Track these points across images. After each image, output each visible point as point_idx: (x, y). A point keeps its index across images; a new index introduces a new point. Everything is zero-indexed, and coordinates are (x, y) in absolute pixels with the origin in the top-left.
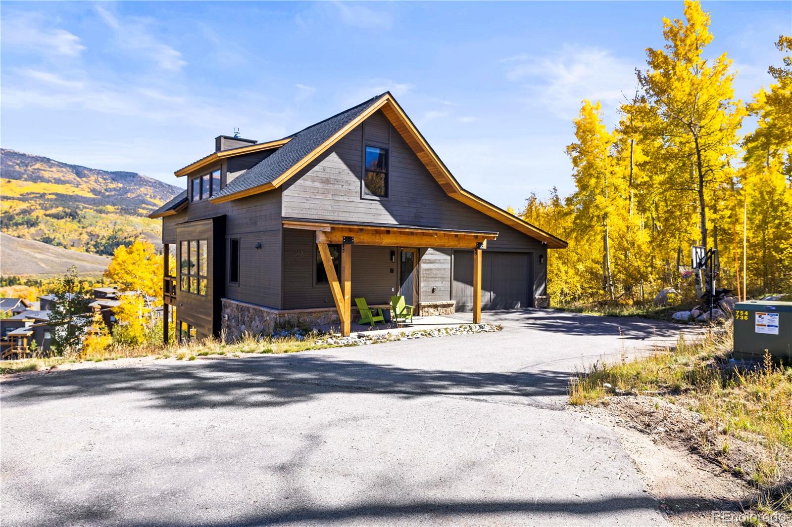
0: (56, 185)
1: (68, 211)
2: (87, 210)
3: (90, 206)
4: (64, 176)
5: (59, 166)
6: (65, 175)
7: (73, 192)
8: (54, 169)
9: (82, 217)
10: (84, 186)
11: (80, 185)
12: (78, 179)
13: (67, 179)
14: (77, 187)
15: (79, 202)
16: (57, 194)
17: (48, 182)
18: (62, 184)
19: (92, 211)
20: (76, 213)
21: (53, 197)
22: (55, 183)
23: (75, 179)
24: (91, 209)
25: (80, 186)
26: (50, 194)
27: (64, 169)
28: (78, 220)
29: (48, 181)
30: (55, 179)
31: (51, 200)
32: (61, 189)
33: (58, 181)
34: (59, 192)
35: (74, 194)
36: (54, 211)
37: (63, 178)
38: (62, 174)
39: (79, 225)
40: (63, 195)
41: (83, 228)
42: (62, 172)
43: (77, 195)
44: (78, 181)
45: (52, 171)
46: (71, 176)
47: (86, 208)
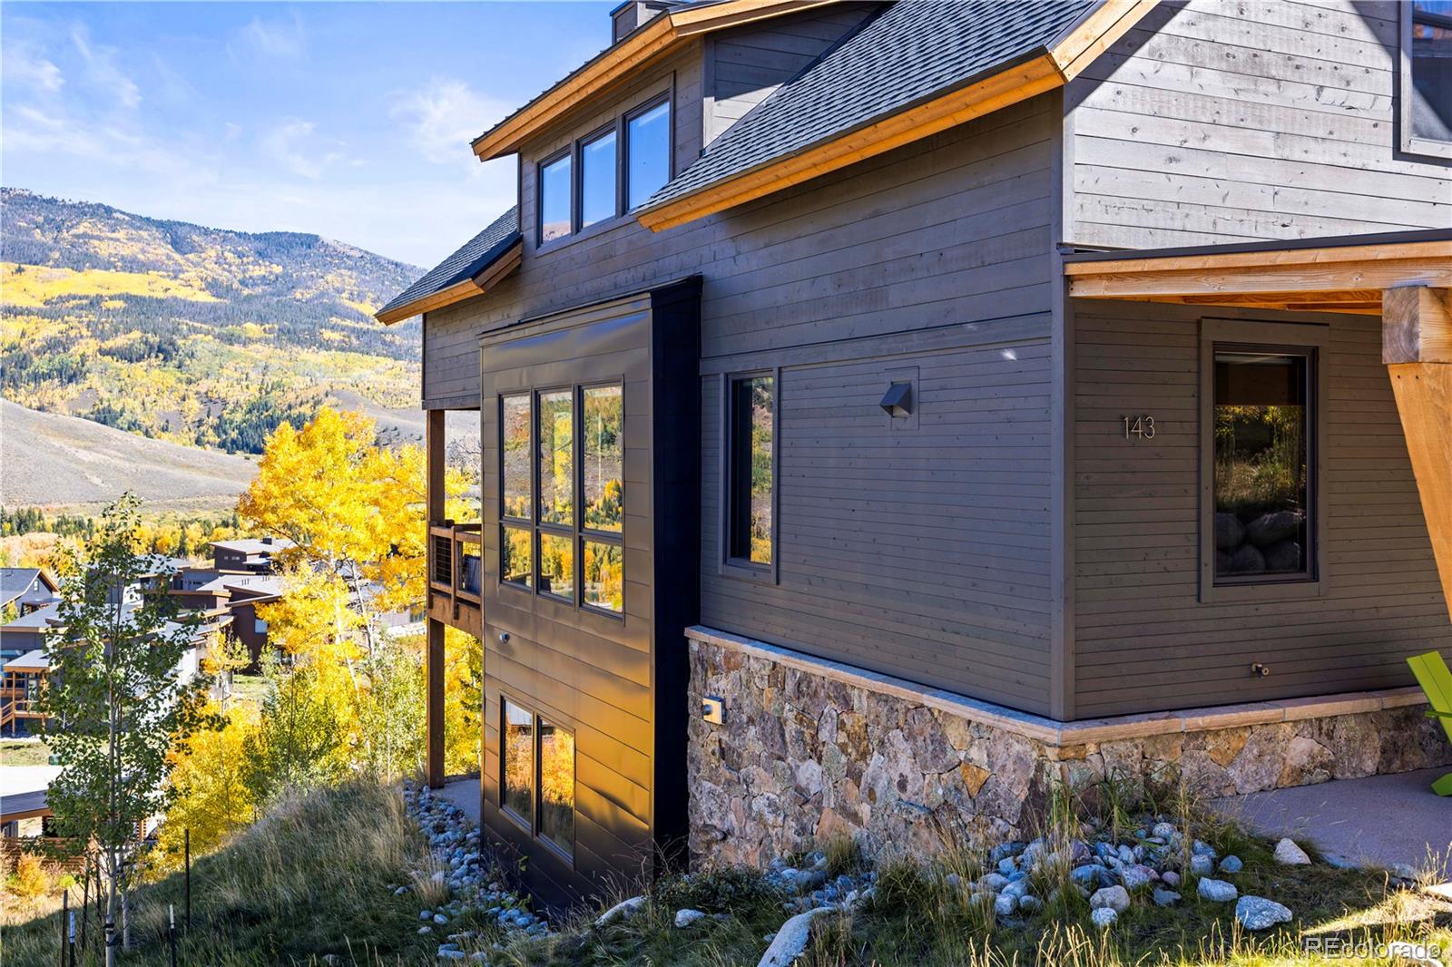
0: (127, 274)
1: (154, 340)
2: (200, 336)
3: (205, 326)
4: (143, 252)
5: (132, 226)
6: (147, 248)
7: (167, 290)
8: (121, 235)
9: (187, 355)
10: (191, 274)
11: (183, 272)
12: (177, 256)
13: (152, 257)
14: (176, 277)
15: (180, 315)
16: (127, 298)
17: (107, 269)
18: (140, 271)
19: (210, 337)
20: (172, 344)
21: (119, 304)
22: (124, 269)
23: (169, 257)
24: (207, 333)
25: (181, 276)
26: (111, 298)
27: (144, 234)
28: (176, 363)
29: (108, 266)
30: (123, 258)
31: (115, 312)
32: (136, 284)
33: (132, 265)
34: (134, 292)
35: (169, 294)
36: (120, 341)
37: (141, 257)
38: (140, 245)
39: (179, 375)
40: (143, 299)
41: (190, 382)
42: (140, 239)
43: (175, 299)
44: (177, 263)
45: (118, 240)
46: (162, 250)
47: (196, 331)
